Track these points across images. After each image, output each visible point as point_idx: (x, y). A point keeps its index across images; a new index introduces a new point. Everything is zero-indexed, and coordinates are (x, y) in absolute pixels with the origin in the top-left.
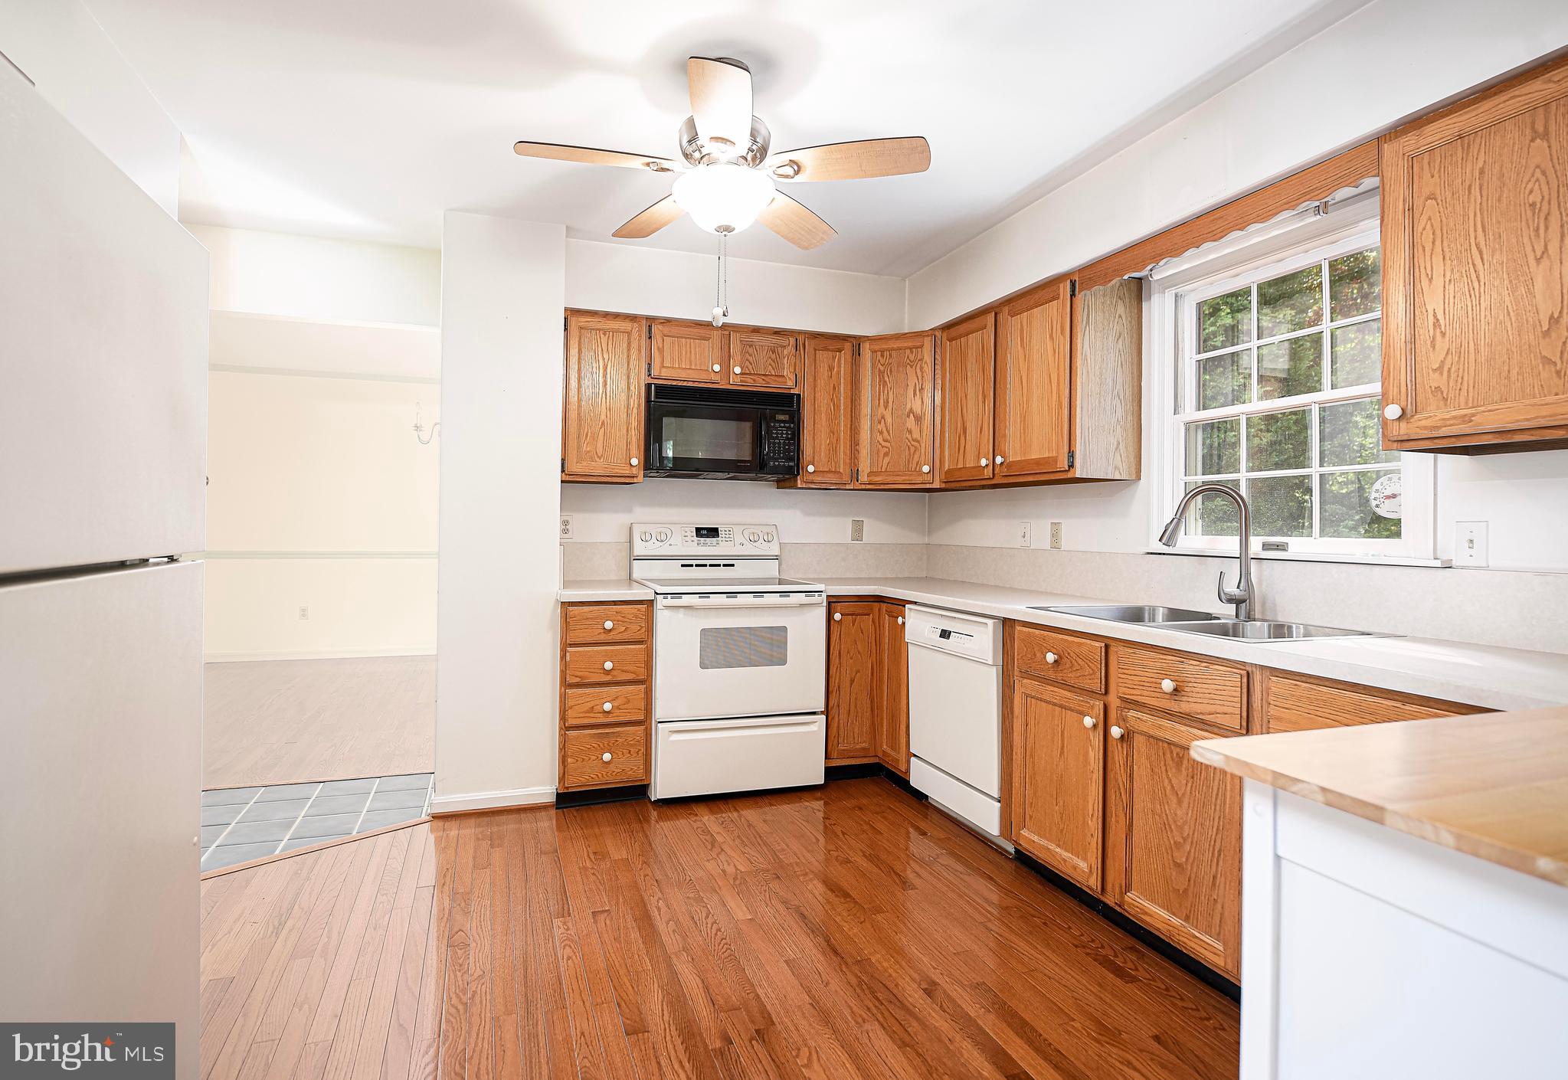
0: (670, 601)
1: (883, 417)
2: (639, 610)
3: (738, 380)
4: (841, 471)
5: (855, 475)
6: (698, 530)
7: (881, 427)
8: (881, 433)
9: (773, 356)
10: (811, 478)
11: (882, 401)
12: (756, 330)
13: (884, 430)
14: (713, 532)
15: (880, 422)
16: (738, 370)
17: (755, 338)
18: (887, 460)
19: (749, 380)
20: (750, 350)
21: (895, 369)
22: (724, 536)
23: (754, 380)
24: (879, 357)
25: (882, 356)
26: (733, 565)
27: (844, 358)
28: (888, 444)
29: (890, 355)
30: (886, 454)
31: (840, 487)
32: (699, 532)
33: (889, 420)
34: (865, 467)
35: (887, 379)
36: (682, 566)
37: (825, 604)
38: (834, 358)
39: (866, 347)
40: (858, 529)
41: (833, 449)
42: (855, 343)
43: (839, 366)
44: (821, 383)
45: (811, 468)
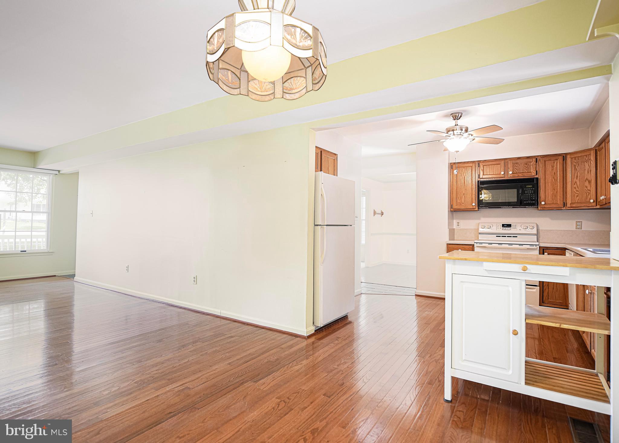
0: (478, 245)
1: (576, 182)
2: (470, 247)
3: (511, 176)
4: (559, 203)
5: (565, 204)
7: (575, 186)
8: (575, 188)
9: (526, 166)
10: (543, 206)
11: (575, 176)
12: (519, 158)
13: (576, 187)
14: (509, 226)
15: (575, 184)
16: (511, 173)
17: (518, 161)
18: (578, 198)
19: (516, 175)
20: (517, 165)
21: (580, 163)
22: (513, 227)
23: (518, 175)
24: (574, 160)
25: (575, 159)
26: (517, 237)
27: (558, 163)
28: (578, 192)
29: (578, 159)
30: (577, 196)
31: (559, 209)
32: (503, 225)
33: (578, 183)
34: (569, 202)
35: (577, 168)
36: (497, 236)
37: (538, 249)
38: (554, 163)
39: (568, 156)
41: (555, 196)
42: (564, 157)
43: (557, 165)
44: (548, 172)
45: (543, 203)
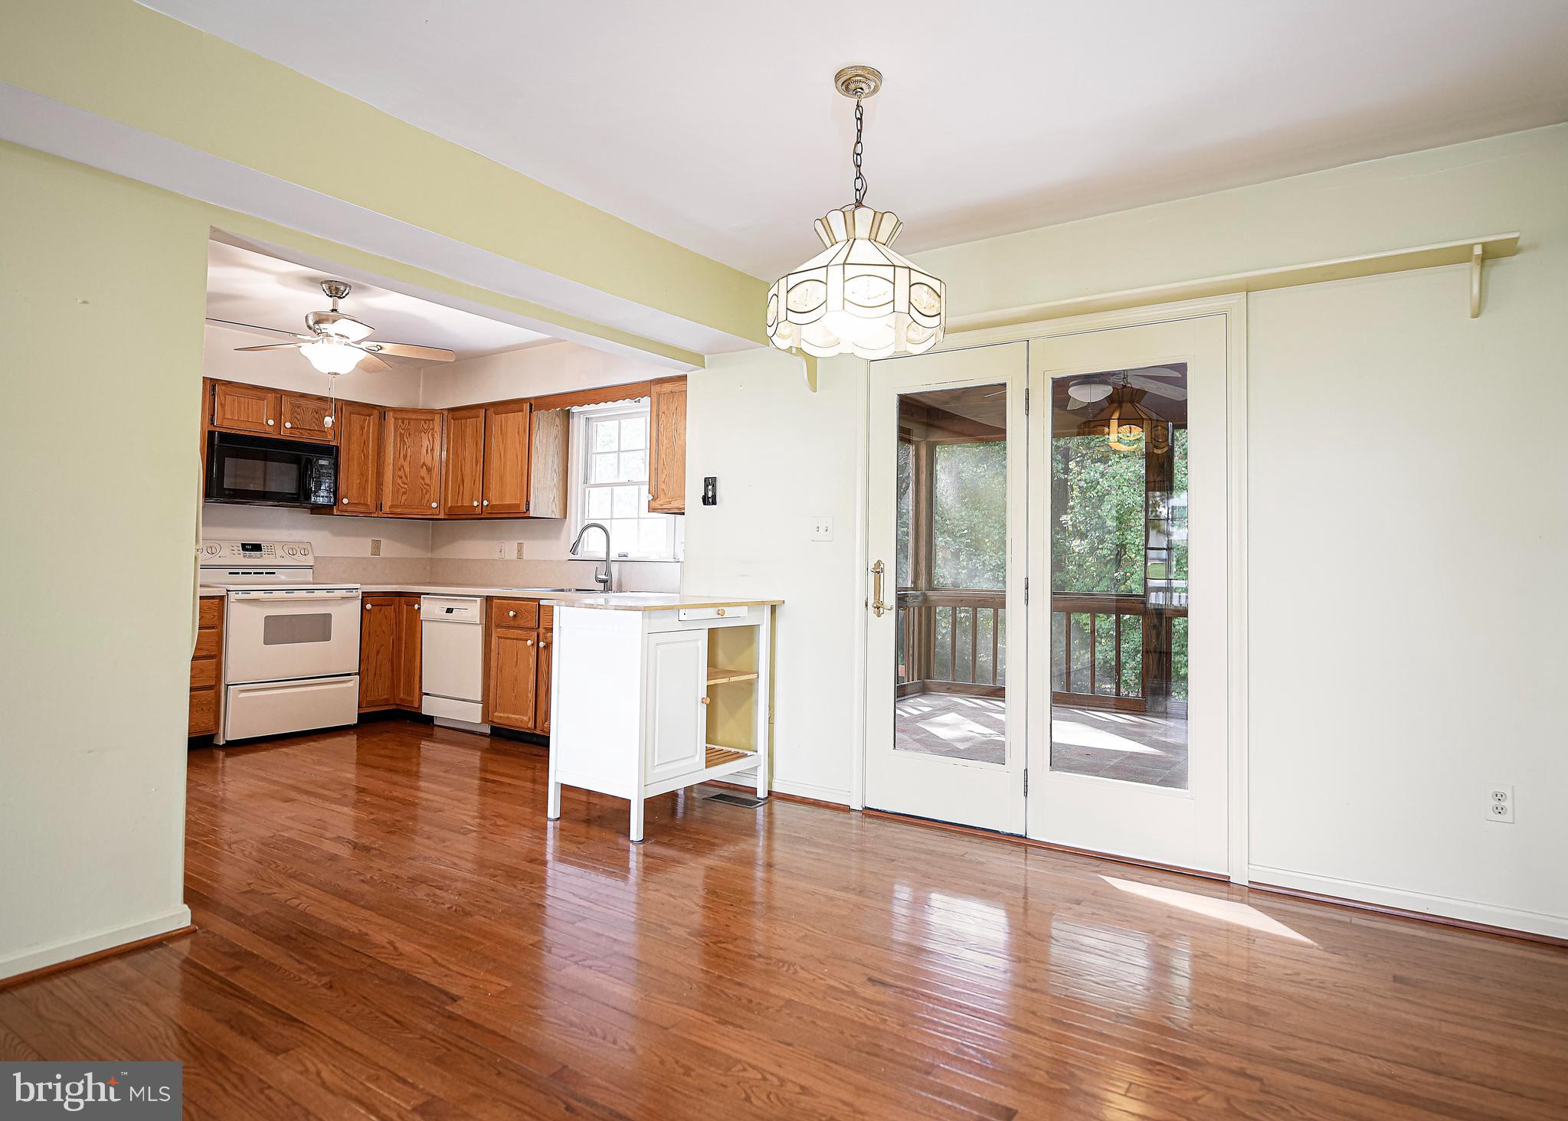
0: (241, 596)
1: (402, 467)
2: (212, 603)
3: (288, 433)
4: (369, 503)
5: (379, 507)
6: (244, 546)
7: (401, 473)
8: (401, 477)
9: (317, 416)
10: (344, 508)
11: (402, 455)
12: (303, 396)
13: (403, 475)
14: (257, 547)
15: (400, 470)
16: (288, 425)
17: (303, 402)
18: (404, 497)
19: (297, 433)
20: (298, 410)
21: (412, 433)
22: (266, 550)
23: (301, 433)
24: (400, 423)
25: (403, 423)
26: (274, 573)
27: (372, 423)
28: (406, 486)
29: (409, 423)
30: (404, 493)
31: (368, 514)
32: (244, 547)
33: (407, 469)
34: (387, 503)
35: (406, 440)
36: (230, 573)
37: (360, 598)
38: (365, 421)
39: (390, 418)
40: (376, 547)
41: (363, 487)
42: (382, 411)
43: (369, 427)
44: (354, 439)
45: (345, 501)
